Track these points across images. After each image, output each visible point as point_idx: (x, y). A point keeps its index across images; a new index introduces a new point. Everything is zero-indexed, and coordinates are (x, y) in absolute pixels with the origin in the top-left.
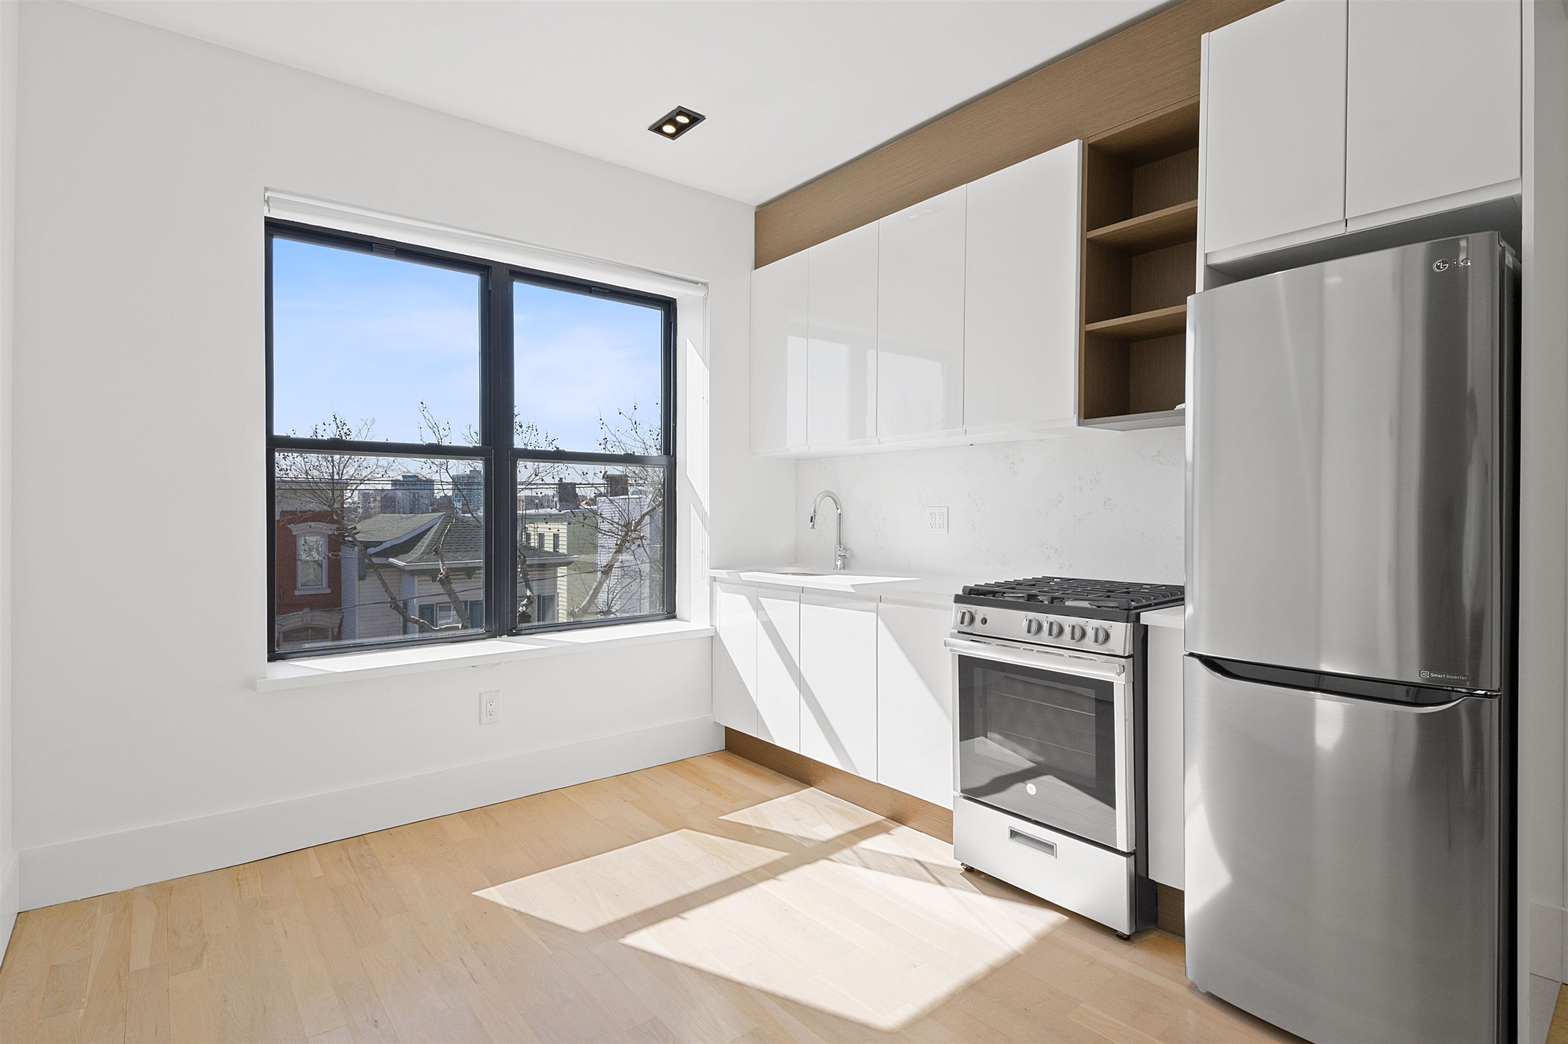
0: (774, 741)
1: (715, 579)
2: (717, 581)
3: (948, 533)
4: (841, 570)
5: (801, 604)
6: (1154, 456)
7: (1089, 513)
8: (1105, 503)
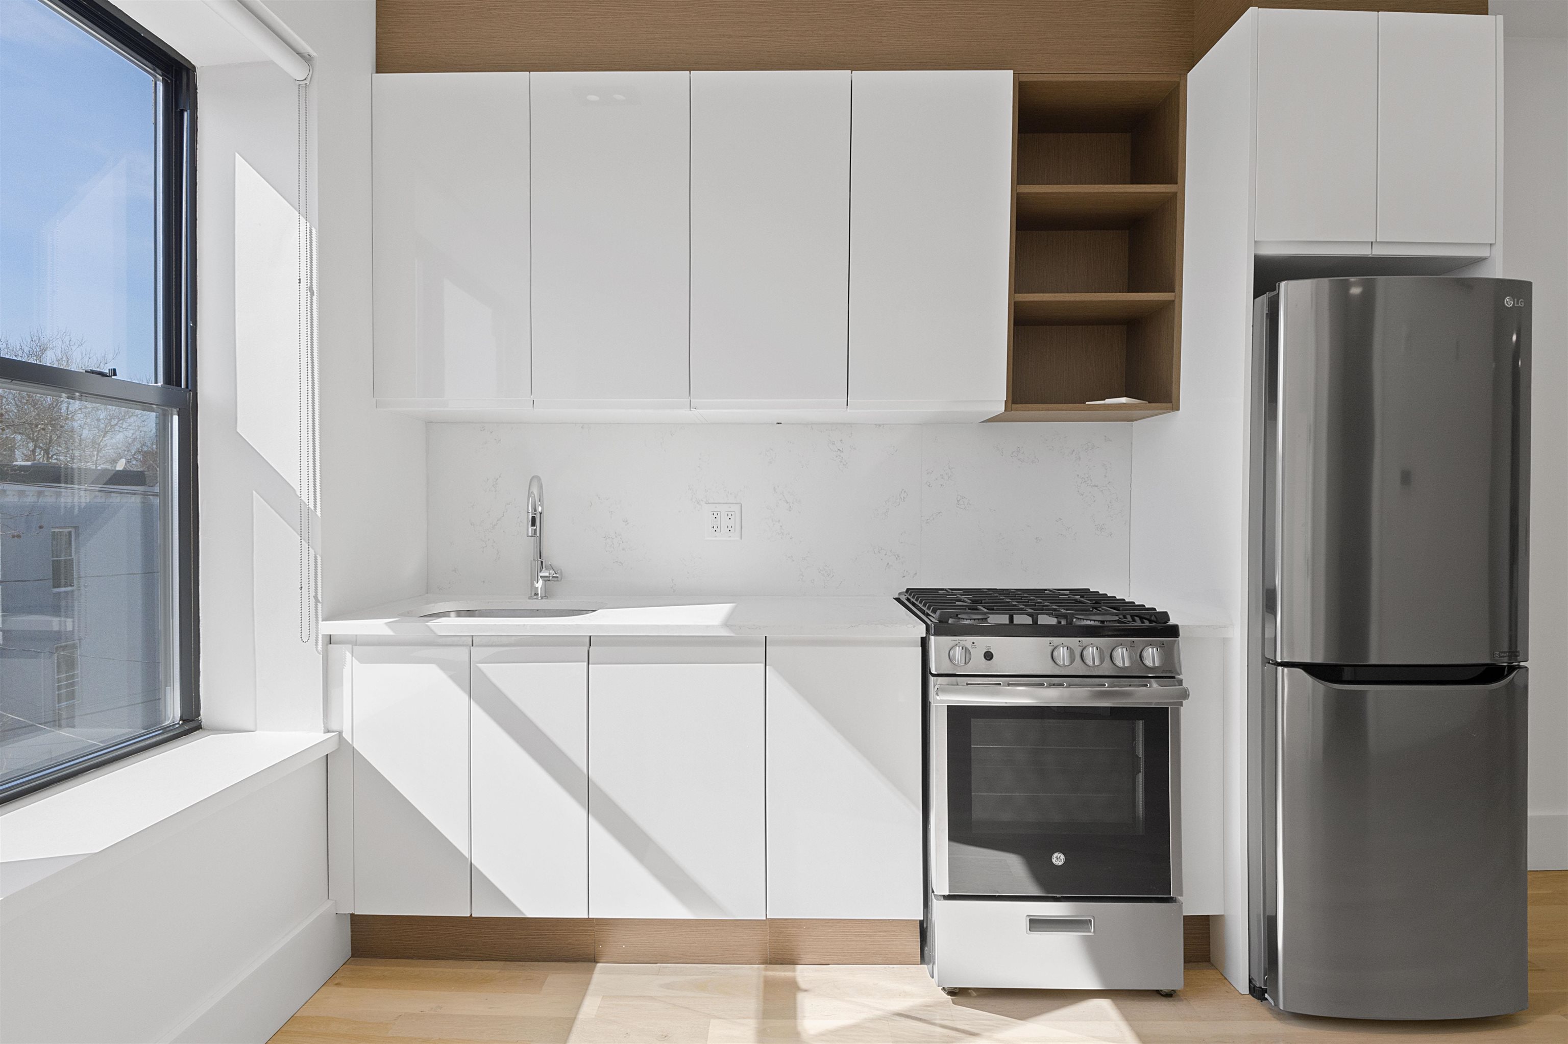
0: (524, 915)
1: (330, 640)
2: (336, 643)
3: (741, 539)
4: (543, 600)
5: (590, 665)
6: (1013, 452)
7: (939, 513)
8: (958, 501)
